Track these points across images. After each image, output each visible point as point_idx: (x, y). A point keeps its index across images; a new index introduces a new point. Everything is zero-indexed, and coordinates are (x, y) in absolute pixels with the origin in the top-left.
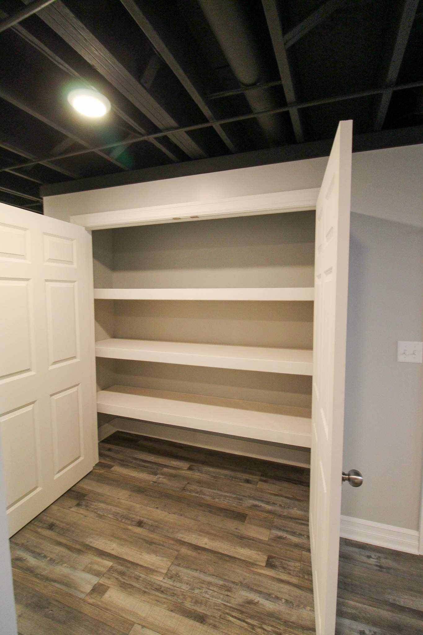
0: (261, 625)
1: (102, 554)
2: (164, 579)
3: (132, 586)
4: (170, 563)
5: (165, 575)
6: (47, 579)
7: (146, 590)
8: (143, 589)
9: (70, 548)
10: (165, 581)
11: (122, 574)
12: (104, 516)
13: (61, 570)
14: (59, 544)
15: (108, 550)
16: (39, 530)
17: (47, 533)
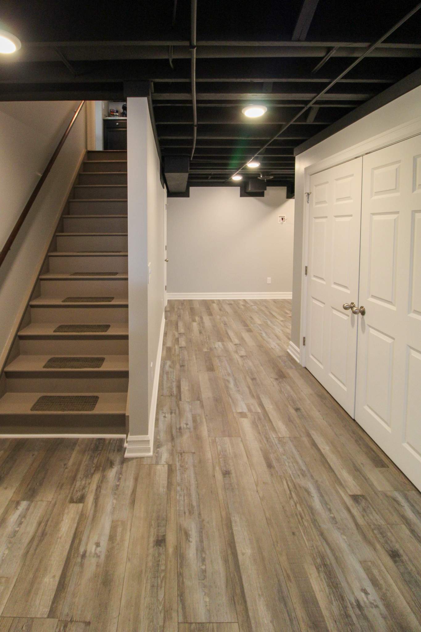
0: (297, 503)
1: (261, 405)
2: (276, 438)
3: (257, 426)
4: (288, 436)
5: (277, 438)
6: (230, 395)
7: (261, 433)
8: (261, 432)
9: (251, 392)
10: (275, 439)
11: (260, 419)
12: (283, 392)
13: (238, 397)
14: (249, 387)
15: (266, 406)
16: (247, 377)
17: (249, 380)
